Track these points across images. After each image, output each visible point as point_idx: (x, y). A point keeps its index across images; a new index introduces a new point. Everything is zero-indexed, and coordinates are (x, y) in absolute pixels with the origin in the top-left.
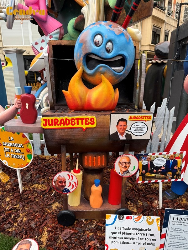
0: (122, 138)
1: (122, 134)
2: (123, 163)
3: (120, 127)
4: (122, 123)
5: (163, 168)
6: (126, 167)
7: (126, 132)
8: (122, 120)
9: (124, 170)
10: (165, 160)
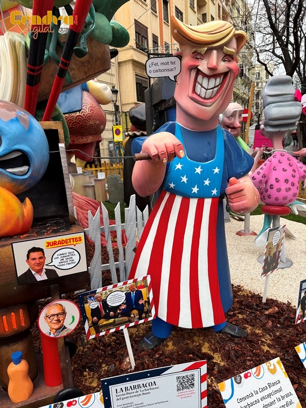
0: (41, 277)
1: (39, 272)
2: (53, 315)
3: (33, 262)
4: (34, 255)
5: (123, 307)
6: (59, 321)
7: (45, 267)
8: (34, 250)
9: (56, 327)
10: (123, 294)
